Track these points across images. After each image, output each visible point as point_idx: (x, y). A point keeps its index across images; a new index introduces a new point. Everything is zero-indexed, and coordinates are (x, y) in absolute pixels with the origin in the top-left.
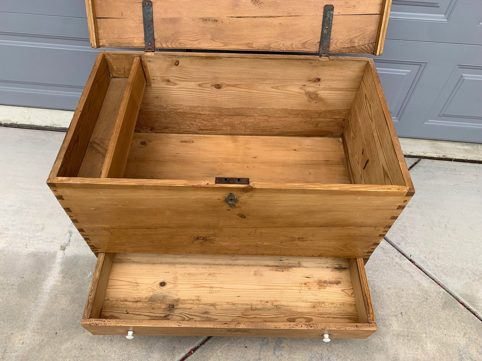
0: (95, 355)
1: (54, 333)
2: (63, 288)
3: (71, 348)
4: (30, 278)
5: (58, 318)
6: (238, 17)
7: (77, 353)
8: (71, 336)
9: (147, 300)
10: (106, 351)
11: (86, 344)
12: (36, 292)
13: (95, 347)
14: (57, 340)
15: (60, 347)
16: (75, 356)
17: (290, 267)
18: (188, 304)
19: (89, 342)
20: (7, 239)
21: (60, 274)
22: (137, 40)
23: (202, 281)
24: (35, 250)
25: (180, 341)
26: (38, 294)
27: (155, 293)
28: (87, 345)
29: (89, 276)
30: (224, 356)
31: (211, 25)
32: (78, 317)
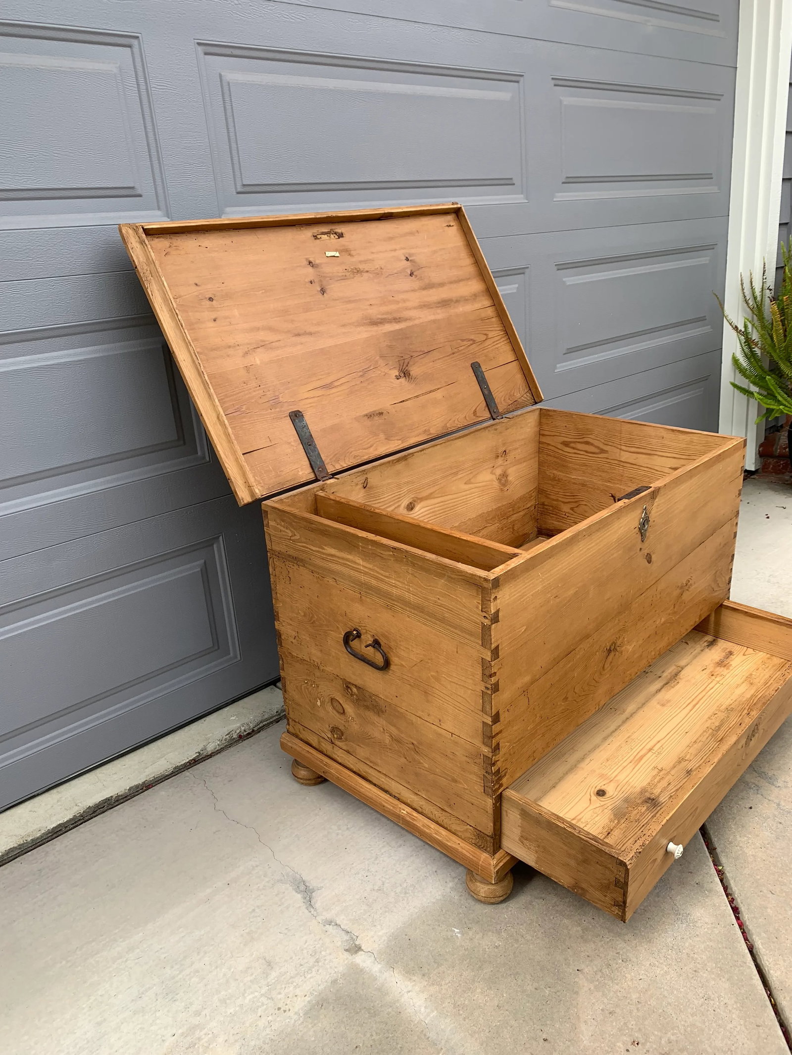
0: (639, 998)
1: (541, 1044)
2: (449, 987)
3: (597, 1030)
4: (372, 1035)
5: (513, 1022)
6: (401, 402)
7: (614, 1024)
8: (572, 1017)
9: (616, 821)
10: (641, 977)
11: (606, 1001)
12: (416, 1038)
13: (621, 990)
14: (562, 1044)
15: (582, 1047)
16: (620, 1030)
17: (676, 675)
18: (659, 782)
19: (604, 995)
20: (221, 1039)
21: (410, 979)
22: (302, 470)
23: (630, 754)
24: (307, 999)
25: (691, 873)
26: (425, 1035)
27: (610, 807)
28: (611, 1000)
29: (459, 935)
30: (750, 836)
31: (377, 420)
32: (536, 989)
